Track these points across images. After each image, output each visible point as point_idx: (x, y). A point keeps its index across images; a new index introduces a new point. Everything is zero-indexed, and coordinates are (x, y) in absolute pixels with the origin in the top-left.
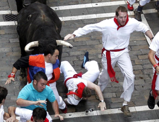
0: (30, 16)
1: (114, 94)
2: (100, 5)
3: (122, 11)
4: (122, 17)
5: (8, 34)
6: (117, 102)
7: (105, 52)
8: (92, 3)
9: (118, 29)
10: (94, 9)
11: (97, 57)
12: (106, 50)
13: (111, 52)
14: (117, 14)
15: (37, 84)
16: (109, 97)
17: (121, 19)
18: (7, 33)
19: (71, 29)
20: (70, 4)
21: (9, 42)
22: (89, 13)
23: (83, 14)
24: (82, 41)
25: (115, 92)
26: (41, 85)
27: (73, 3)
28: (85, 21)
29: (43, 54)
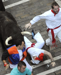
3: (55, 6)
4: (56, 9)
6: (57, 51)
7: (50, 31)
9: (55, 15)
12: (51, 29)
13: (54, 30)
14: (53, 8)
15: (20, 69)
16: (52, 50)
17: (56, 10)
24: (26, 17)
26: (23, 69)
28: (23, 4)
29: (15, 46)
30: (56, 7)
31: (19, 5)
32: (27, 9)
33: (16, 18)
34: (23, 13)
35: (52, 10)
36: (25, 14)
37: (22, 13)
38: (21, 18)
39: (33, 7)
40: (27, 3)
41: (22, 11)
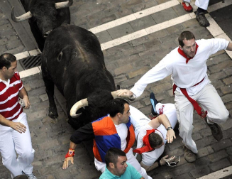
0: (61, 53)
1: (209, 147)
2: (146, 13)
5: (36, 88)
6: (217, 159)
8: (133, 12)
9: (187, 62)
10: (140, 22)
11: (168, 95)
16: (205, 155)
17: (189, 50)
18: (34, 87)
19: (118, 61)
20: (104, 21)
21: (41, 101)
22: (135, 29)
23: (127, 33)
24: (140, 76)
25: (210, 145)
26: (121, 166)
27: (109, 19)
28: (133, 42)
29: (109, 115)
30: (188, 43)
31: (124, 45)
32: (143, 54)
33: (115, 76)
34: (134, 63)
35: (179, 49)
36: (139, 67)
37: (132, 65)
38: (127, 77)
39: (158, 49)
40: (144, 41)
41: (130, 59)
